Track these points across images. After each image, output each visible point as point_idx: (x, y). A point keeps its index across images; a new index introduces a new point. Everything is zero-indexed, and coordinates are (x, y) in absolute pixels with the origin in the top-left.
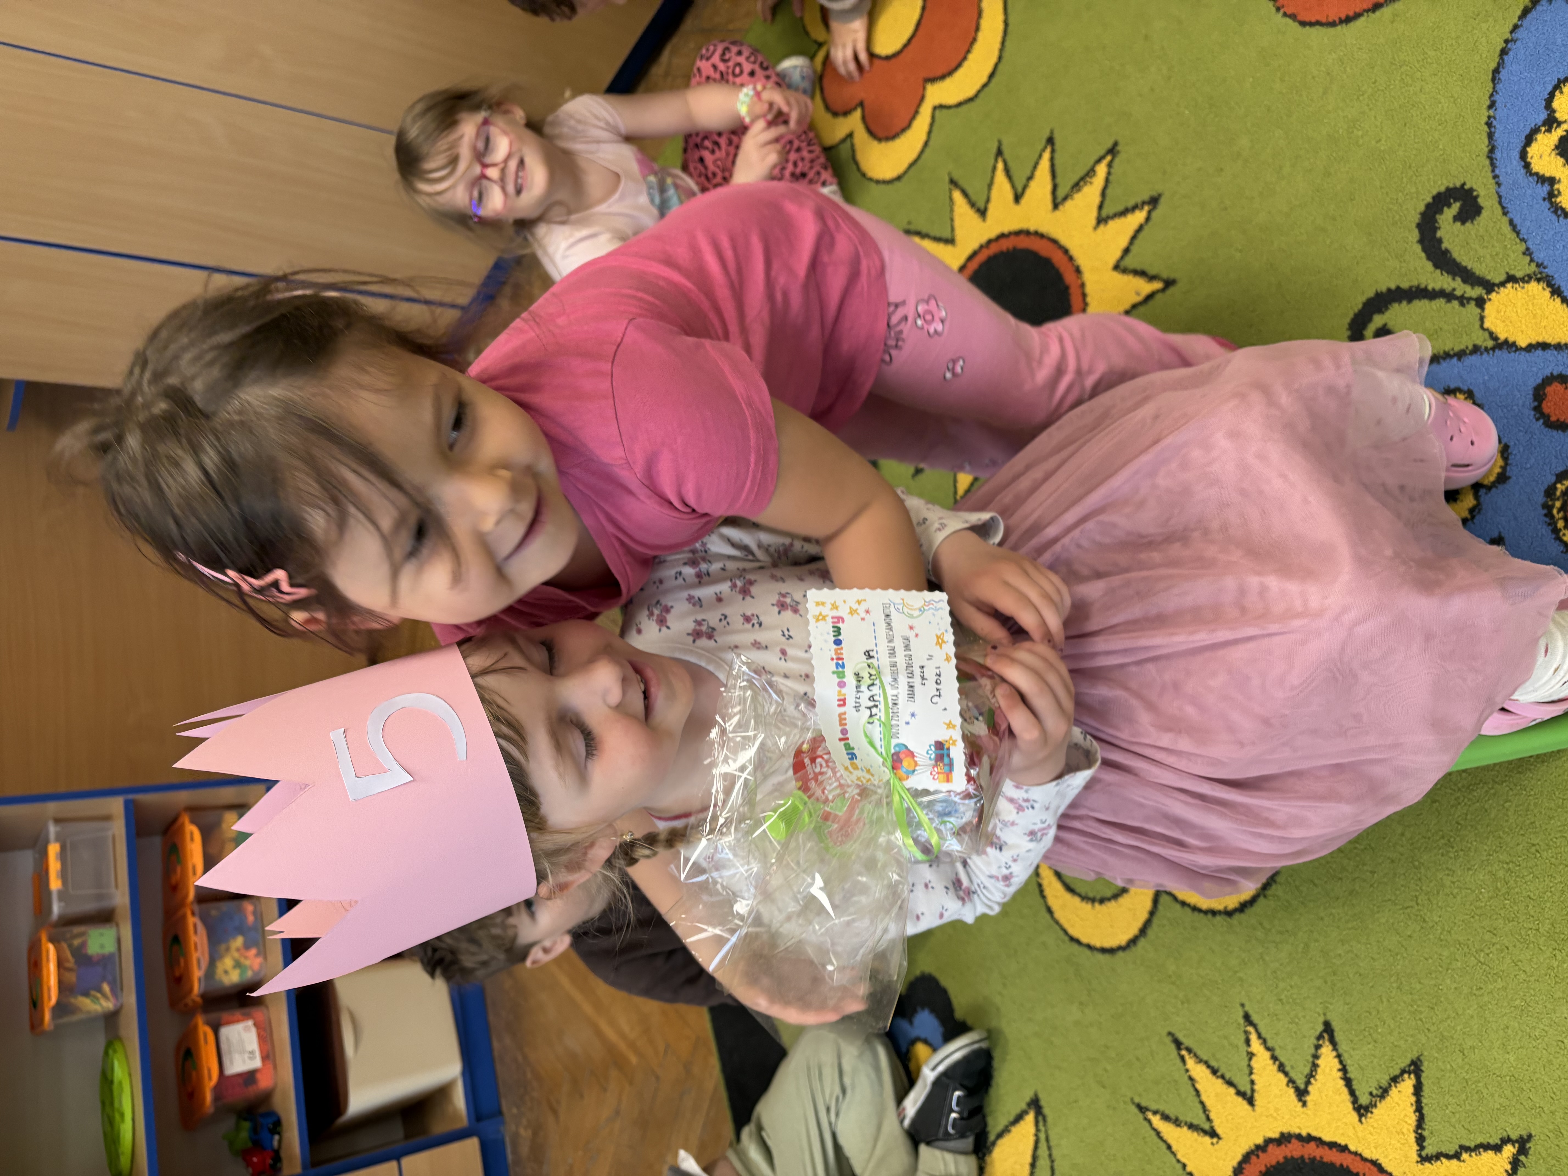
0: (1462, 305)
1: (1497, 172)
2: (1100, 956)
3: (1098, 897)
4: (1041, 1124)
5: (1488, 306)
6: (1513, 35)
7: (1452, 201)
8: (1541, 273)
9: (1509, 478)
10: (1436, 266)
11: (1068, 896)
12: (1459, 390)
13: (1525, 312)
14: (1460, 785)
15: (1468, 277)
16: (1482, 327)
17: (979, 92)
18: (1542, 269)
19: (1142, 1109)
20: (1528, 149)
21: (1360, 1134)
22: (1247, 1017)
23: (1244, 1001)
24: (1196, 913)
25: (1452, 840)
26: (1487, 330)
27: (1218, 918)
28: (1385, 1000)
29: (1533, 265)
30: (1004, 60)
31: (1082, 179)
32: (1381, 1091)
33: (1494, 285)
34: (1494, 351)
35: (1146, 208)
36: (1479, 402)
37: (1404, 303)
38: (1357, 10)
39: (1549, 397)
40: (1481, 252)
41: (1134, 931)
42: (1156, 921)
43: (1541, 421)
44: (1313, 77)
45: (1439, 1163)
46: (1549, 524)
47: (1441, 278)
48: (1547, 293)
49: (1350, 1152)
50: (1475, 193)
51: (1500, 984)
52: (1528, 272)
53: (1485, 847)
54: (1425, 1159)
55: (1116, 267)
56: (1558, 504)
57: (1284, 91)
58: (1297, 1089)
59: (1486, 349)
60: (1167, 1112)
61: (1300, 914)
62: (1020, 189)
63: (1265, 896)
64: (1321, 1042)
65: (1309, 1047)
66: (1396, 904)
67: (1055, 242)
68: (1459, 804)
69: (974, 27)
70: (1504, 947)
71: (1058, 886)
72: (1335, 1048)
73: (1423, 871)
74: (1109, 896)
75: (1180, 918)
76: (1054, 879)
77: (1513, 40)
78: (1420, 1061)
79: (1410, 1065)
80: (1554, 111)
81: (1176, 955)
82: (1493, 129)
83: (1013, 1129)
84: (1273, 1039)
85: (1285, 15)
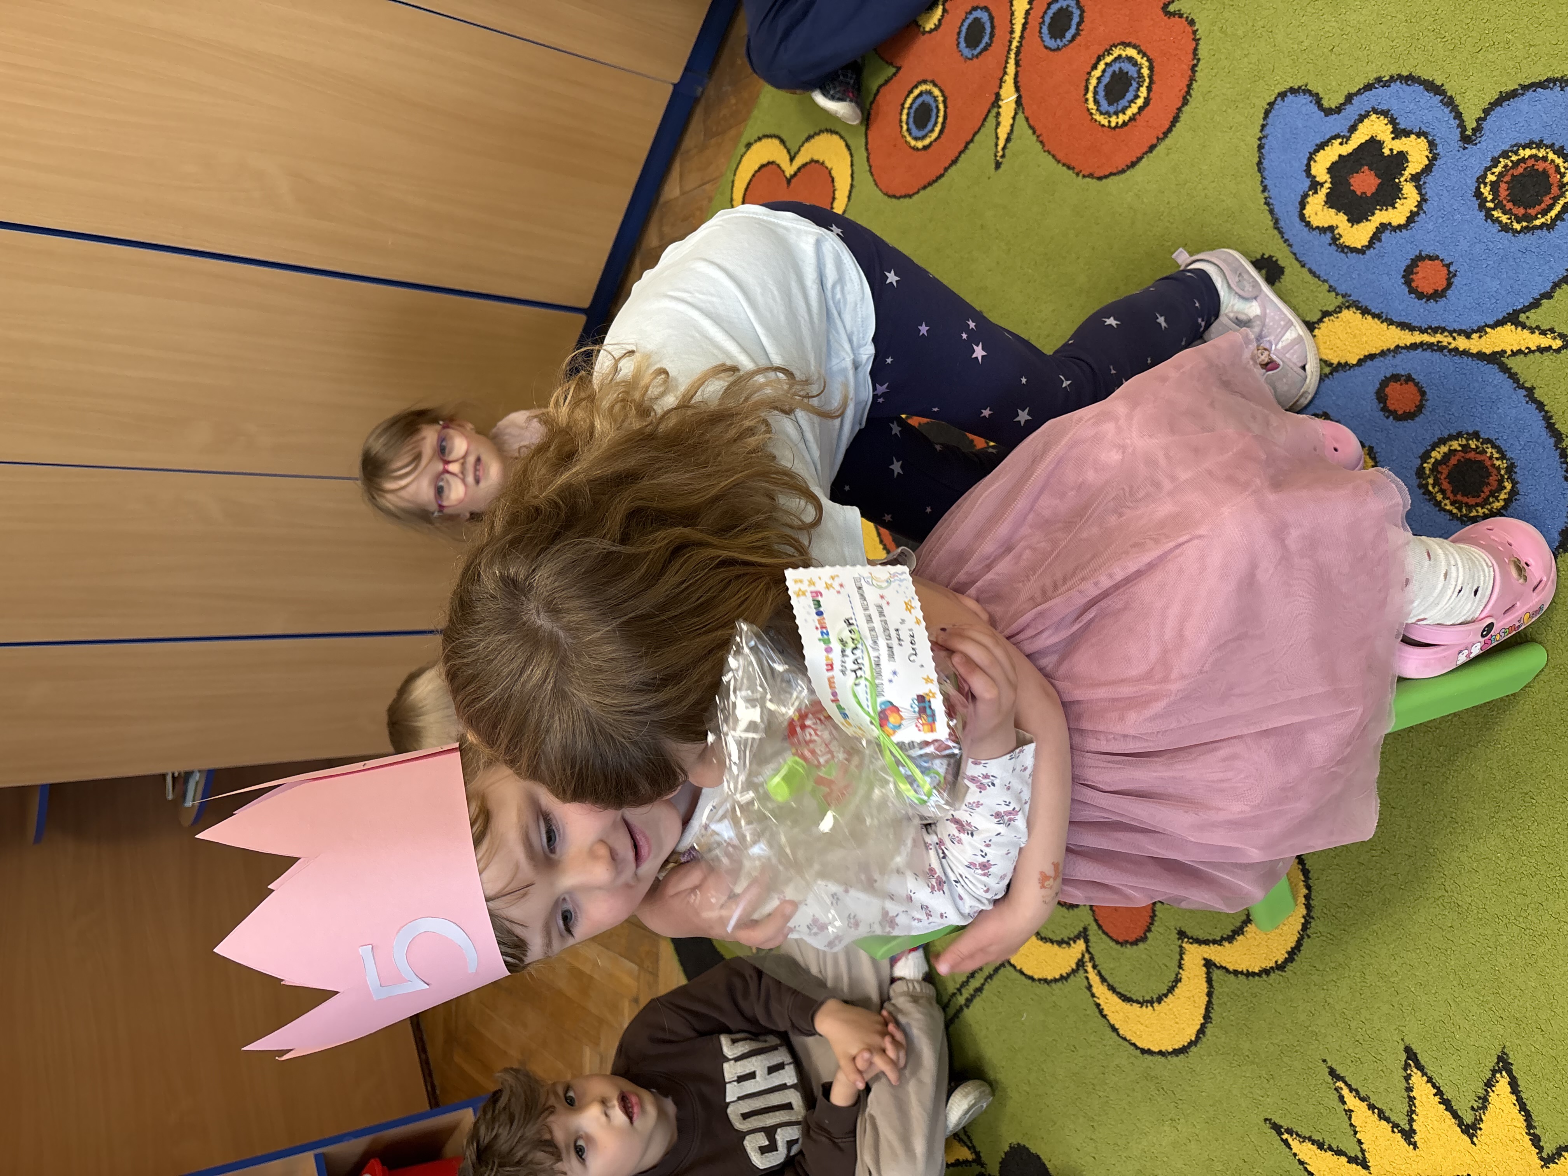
1: (1286, 237)
2: (1174, 1060)
3: (1155, 997)
6: (1264, 132)
8: (1347, 301)
11: (1127, 1006)
13: (1346, 336)
18: (1347, 298)
20: (1304, 212)
21: (1478, 1158)
22: (1332, 1072)
23: (1324, 1057)
24: (1251, 978)
25: (1454, 815)
27: (1272, 975)
28: (1451, 1003)
29: (1340, 297)
32: (1481, 1101)
33: (1314, 323)
34: (1334, 375)
38: (1139, 155)
39: (1391, 397)
41: (1198, 1020)
42: (1215, 1001)
43: (1391, 418)
44: (1120, 215)
46: (1430, 500)
48: (1359, 315)
50: (1274, 259)
51: (1549, 944)
52: (1337, 304)
54: (1548, 1161)
56: (1431, 481)
57: (1101, 231)
58: (1402, 1132)
59: (1330, 376)
61: (1347, 943)
63: (1309, 937)
64: (1409, 1072)
65: (1400, 1082)
66: (1427, 899)
70: (1537, 905)
71: (1115, 999)
72: (1424, 1074)
73: (1439, 856)
74: (1165, 992)
75: (1238, 989)
76: (1109, 994)
77: (1264, 137)
78: (1506, 1054)
79: (1498, 1063)
80: (1315, 177)
81: (1246, 1030)
82: (1271, 206)
84: (1363, 1086)
85: (1084, 177)
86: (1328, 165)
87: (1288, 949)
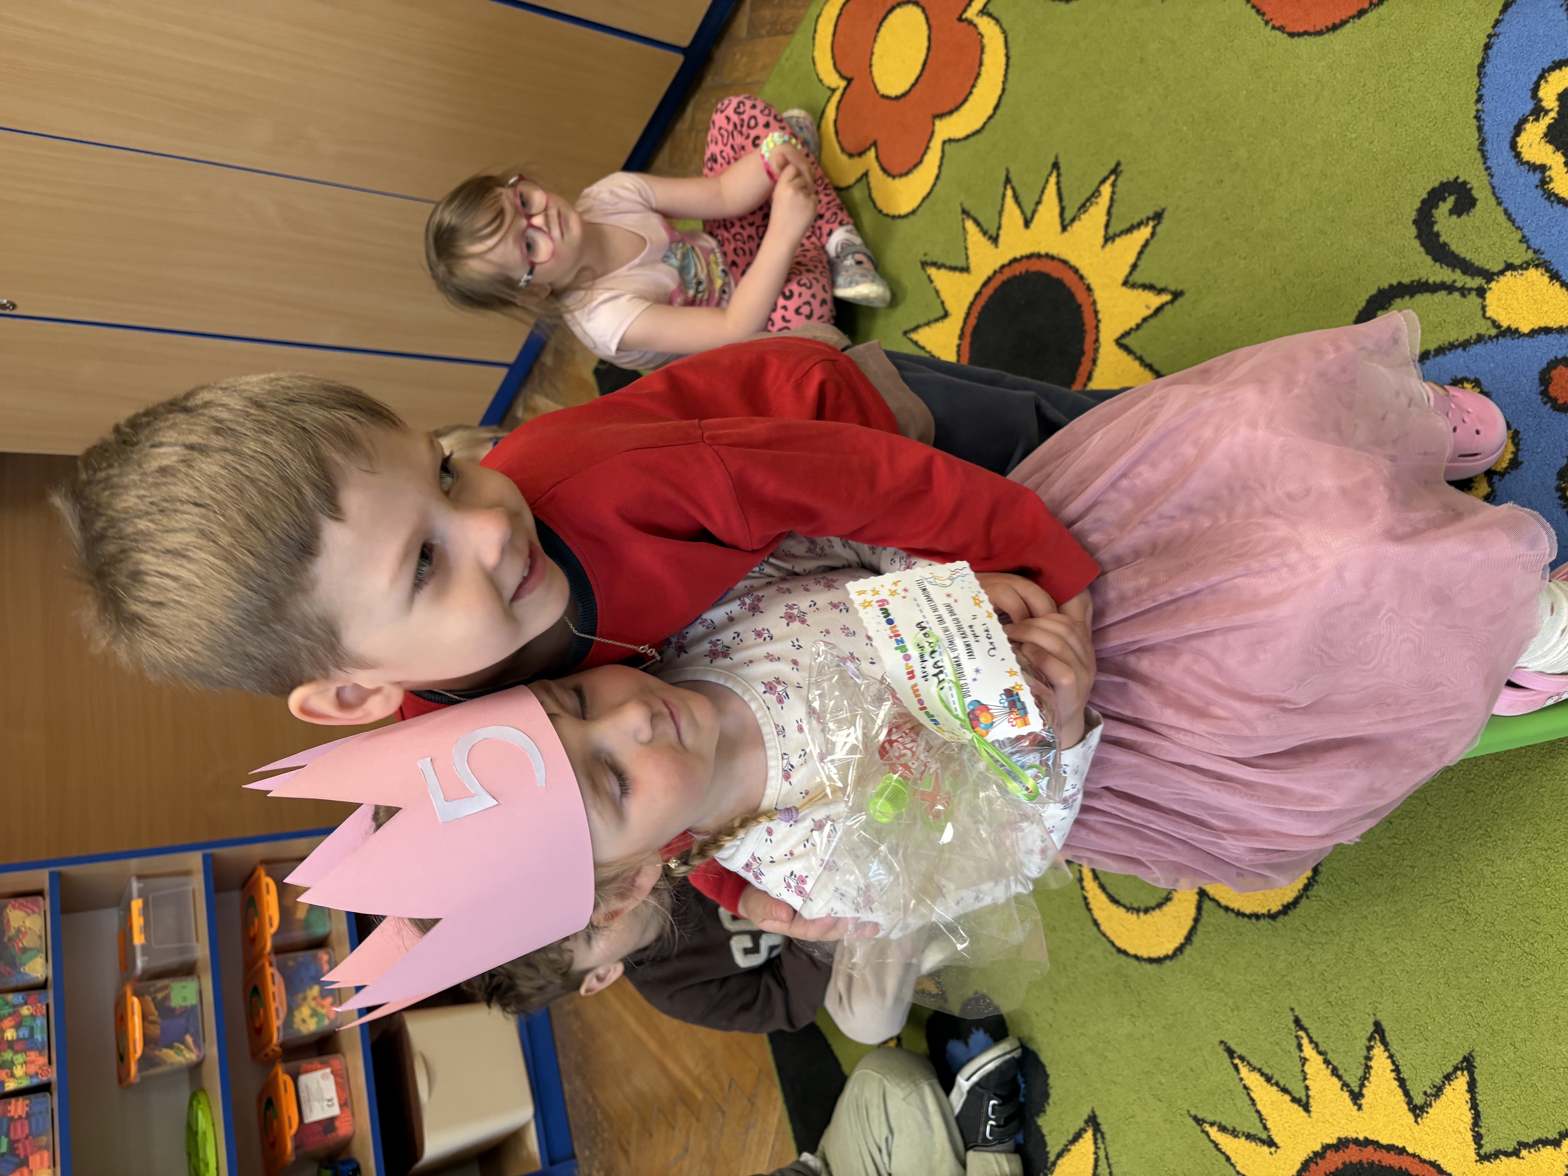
0: (1464, 296)
1: (1489, 163)
2: (1148, 967)
3: (1143, 907)
4: (1100, 1141)
5: (1488, 295)
6: (1496, 29)
7: (1446, 195)
8: (1538, 259)
9: (1521, 463)
10: (1435, 260)
11: (1113, 908)
12: (1467, 380)
13: (1526, 298)
14: (1494, 773)
15: (1468, 268)
16: (1484, 316)
17: (985, 124)
18: (1538, 256)
19: (1199, 1121)
20: (1518, 139)
21: (1416, 1135)
22: (1297, 1022)
23: (1293, 1006)
24: (1240, 918)
25: (1489, 829)
26: (1489, 318)
27: (1262, 922)
28: (1433, 997)
29: (1530, 252)
30: (1007, 92)
31: (1088, 200)
32: (1435, 1089)
33: (1493, 274)
34: (1498, 339)
35: (1151, 223)
36: (1486, 390)
37: (1407, 298)
38: (1344, 17)
39: (1555, 381)
40: (1478, 243)
41: (1179, 939)
42: (1200, 928)
43: (1549, 405)
44: (1305, 86)
45: (1498, 1161)
47: (1442, 271)
48: (1546, 279)
49: (1408, 1154)
50: (1469, 186)
51: (1547, 974)
52: (1526, 259)
53: (1523, 835)
54: (1483, 1158)
55: (1125, 283)
57: (1278, 101)
58: (1351, 1092)
59: (1490, 338)
60: (1224, 1123)
61: (1344, 914)
62: (1029, 215)
63: (1308, 897)
64: (1372, 1043)
65: (1361, 1049)
66: (1438, 899)
67: (1065, 262)
68: (1494, 792)
69: (978, 63)
70: (1548, 935)
71: (1103, 897)
72: (1387, 1049)
73: (1462, 863)
74: (1153, 905)
75: (1225, 924)
76: (1099, 892)
77: (1495, 35)
78: (1473, 1057)
79: (1462, 1062)
80: (1540, 100)
81: (1223, 961)
82: (1482, 123)
83: (1073, 1148)
84: (1324, 1042)
85: (1274, 28)
86: (1560, 90)
87: (1285, 903)
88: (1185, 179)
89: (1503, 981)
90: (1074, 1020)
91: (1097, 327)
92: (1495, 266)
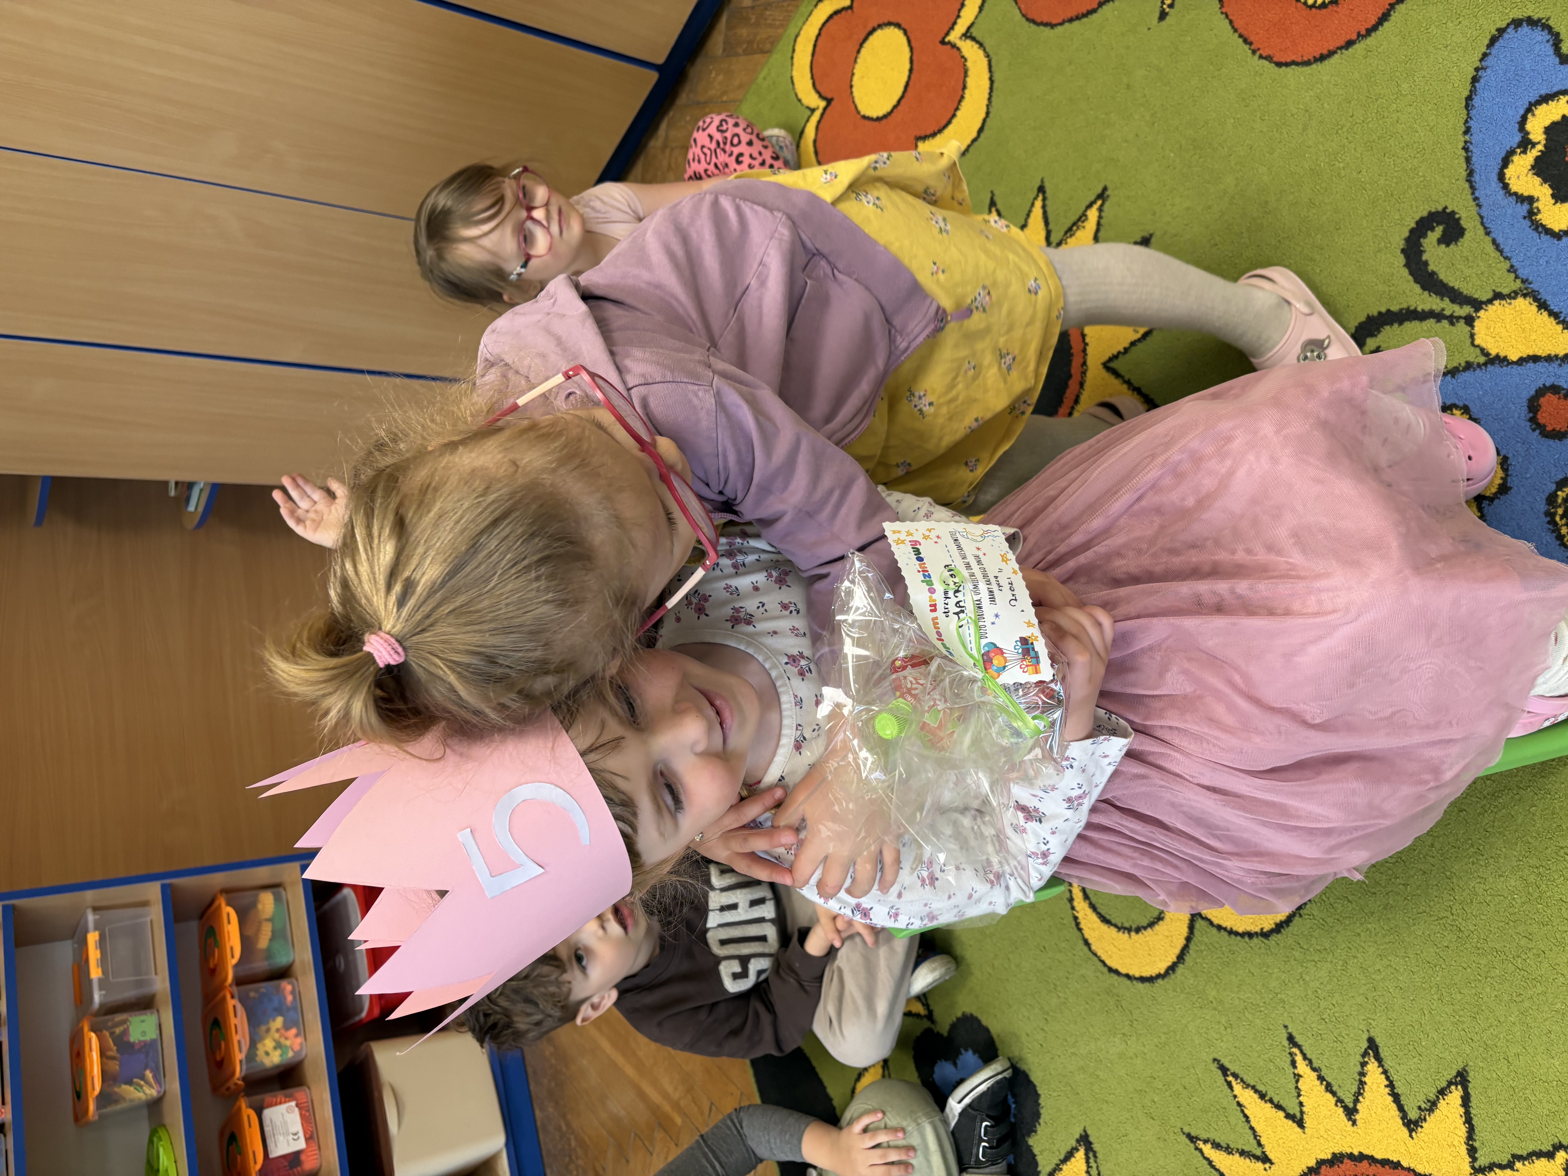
0: (1452, 324)
1: (1477, 194)
2: (1139, 985)
3: (1134, 926)
4: (1092, 1160)
5: (1477, 323)
6: (1483, 63)
7: (1435, 225)
8: (1526, 289)
9: (1511, 488)
10: (1424, 288)
11: (1104, 927)
12: (1456, 406)
13: (1514, 327)
14: (1485, 793)
15: (1457, 297)
16: (1473, 344)
17: (969, 146)
18: (1527, 285)
19: (1192, 1139)
20: (1506, 171)
21: (1412, 1150)
22: (1291, 1039)
23: (1287, 1024)
24: (1233, 936)
25: (1481, 848)
26: (1478, 346)
27: (1255, 940)
28: (1426, 1013)
29: (1518, 281)
30: (991, 115)
31: (1075, 224)
32: (1429, 1104)
33: (1482, 303)
34: (1486, 367)
36: (1474, 416)
37: (1396, 325)
38: (1331, 48)
39: (1544, 408)
40: (1467, 272)
41: (1172, 958)
42: (1192, 946)
43: (1538, 431)
44: (1292, 115)
46: (1553, 531)
47: (1430, 299)
48: (1534, 308)
49: (1403, 1168)
50: (1457, 216)
51: (1540, 989)
52: (1514, 288)
53: (1515, 853)
54: (1478, 1171)
56: (1560, 511)
57: (1265, 130)
58: (1346, 1108)
59: (1479, 365)
60: (1217, 1140)
61: (1337, 931)
63: (1301, 916)
64: (1366, 1059)
65: (1355, 1065)
66: (1431, 916)
68: (1486, 811)
69: (961, 86)
70: (1540, 952)
71: (1094, 917)
72: (1381, 1065)
73: (1455, 880)
74: (1145, 925)
75: (1218, 943)
76: (1089, 911)
77: (1482, 68)
78: (1466, 1071)
79: (1456, 1077)
80: (1528, 133)
81: (1216, 980)
82: (1470, 154)
83: (1064, 1167)
84: (1318, 1059)
85: (1261, 57)
86: (1547, 123)
87: (1278, 921)
88: (1173, 205)
89: (1496, 996)
90: (1066, 1040)
91: (1084, 351)
92: (1485, 296)
